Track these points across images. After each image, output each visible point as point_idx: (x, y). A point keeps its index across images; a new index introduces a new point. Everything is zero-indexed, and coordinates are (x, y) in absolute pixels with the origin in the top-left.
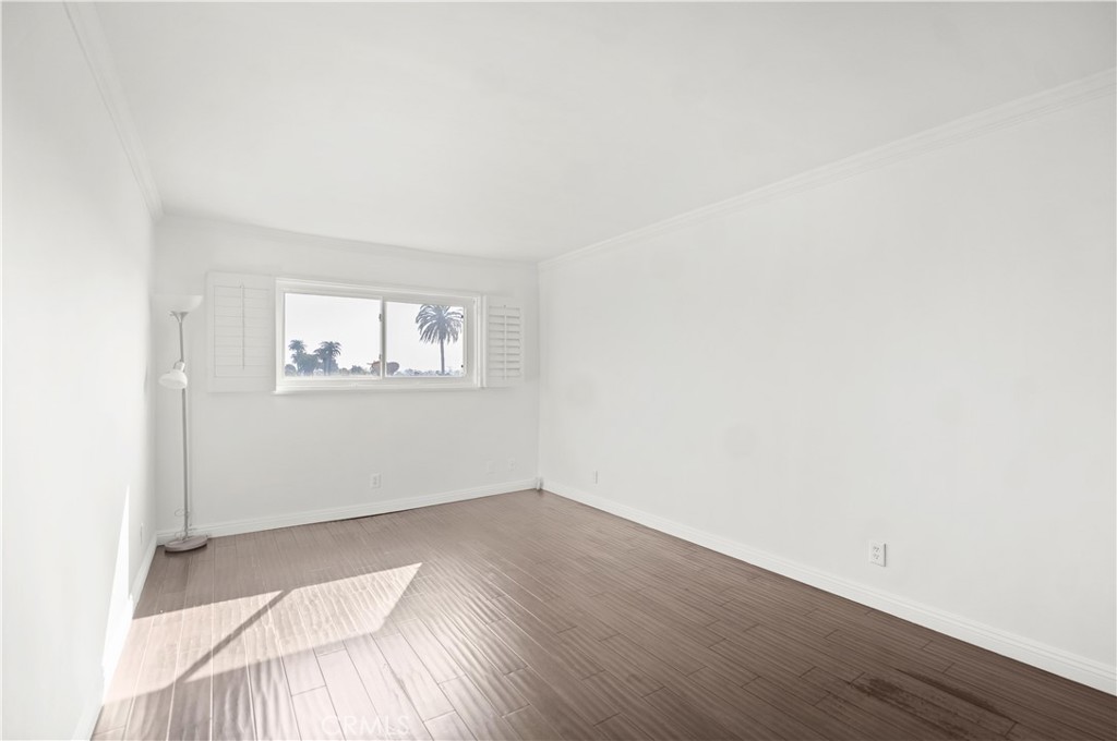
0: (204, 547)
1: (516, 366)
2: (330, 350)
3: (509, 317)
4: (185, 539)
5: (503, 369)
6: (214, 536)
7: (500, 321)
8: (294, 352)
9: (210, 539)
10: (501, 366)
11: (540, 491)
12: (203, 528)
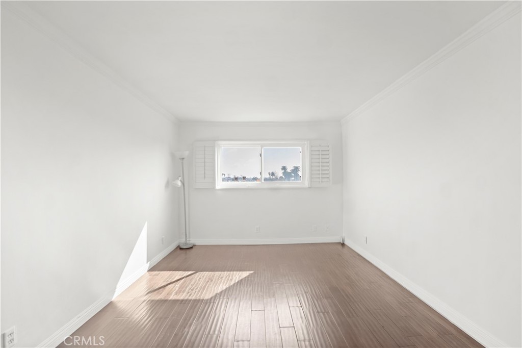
0: (192, 248)
1: (327, 176)
2: (296, 169)
3: (322, 151)
4: (186, 244)
5: (319, 178)
6: (197, 244)
7: (317, 153)
8: (283, 171)
9: (195, 245)
10: (318, 176)
11: (343, 244)
12: (193, 241)
